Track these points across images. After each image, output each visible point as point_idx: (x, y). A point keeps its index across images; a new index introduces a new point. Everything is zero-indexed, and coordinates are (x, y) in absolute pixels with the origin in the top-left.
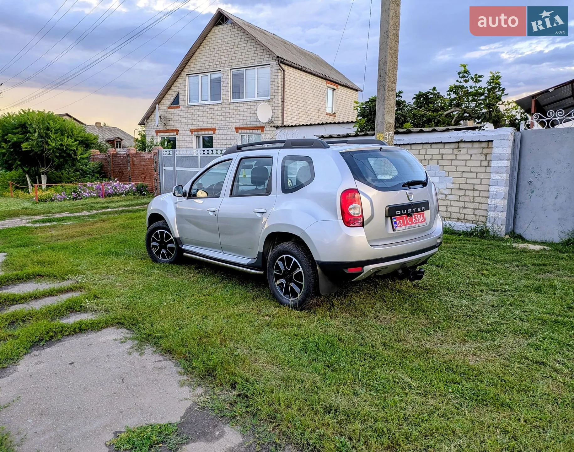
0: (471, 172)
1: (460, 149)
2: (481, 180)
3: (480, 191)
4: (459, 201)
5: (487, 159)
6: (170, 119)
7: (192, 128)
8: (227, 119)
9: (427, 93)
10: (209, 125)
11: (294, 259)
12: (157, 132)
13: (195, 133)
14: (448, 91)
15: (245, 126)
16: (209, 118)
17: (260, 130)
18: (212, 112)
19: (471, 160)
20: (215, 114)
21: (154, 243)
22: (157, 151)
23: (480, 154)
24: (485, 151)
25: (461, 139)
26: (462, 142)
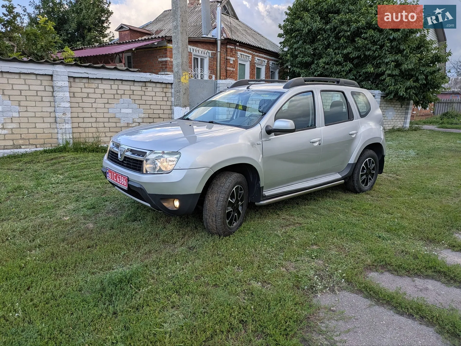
0: (156, 105)
1: (147, 88)
2: (164, 111)
3: (164, 118)
19: (155, 96)
24: (165, 90)
25: (150, 79)
26: (151, 82)
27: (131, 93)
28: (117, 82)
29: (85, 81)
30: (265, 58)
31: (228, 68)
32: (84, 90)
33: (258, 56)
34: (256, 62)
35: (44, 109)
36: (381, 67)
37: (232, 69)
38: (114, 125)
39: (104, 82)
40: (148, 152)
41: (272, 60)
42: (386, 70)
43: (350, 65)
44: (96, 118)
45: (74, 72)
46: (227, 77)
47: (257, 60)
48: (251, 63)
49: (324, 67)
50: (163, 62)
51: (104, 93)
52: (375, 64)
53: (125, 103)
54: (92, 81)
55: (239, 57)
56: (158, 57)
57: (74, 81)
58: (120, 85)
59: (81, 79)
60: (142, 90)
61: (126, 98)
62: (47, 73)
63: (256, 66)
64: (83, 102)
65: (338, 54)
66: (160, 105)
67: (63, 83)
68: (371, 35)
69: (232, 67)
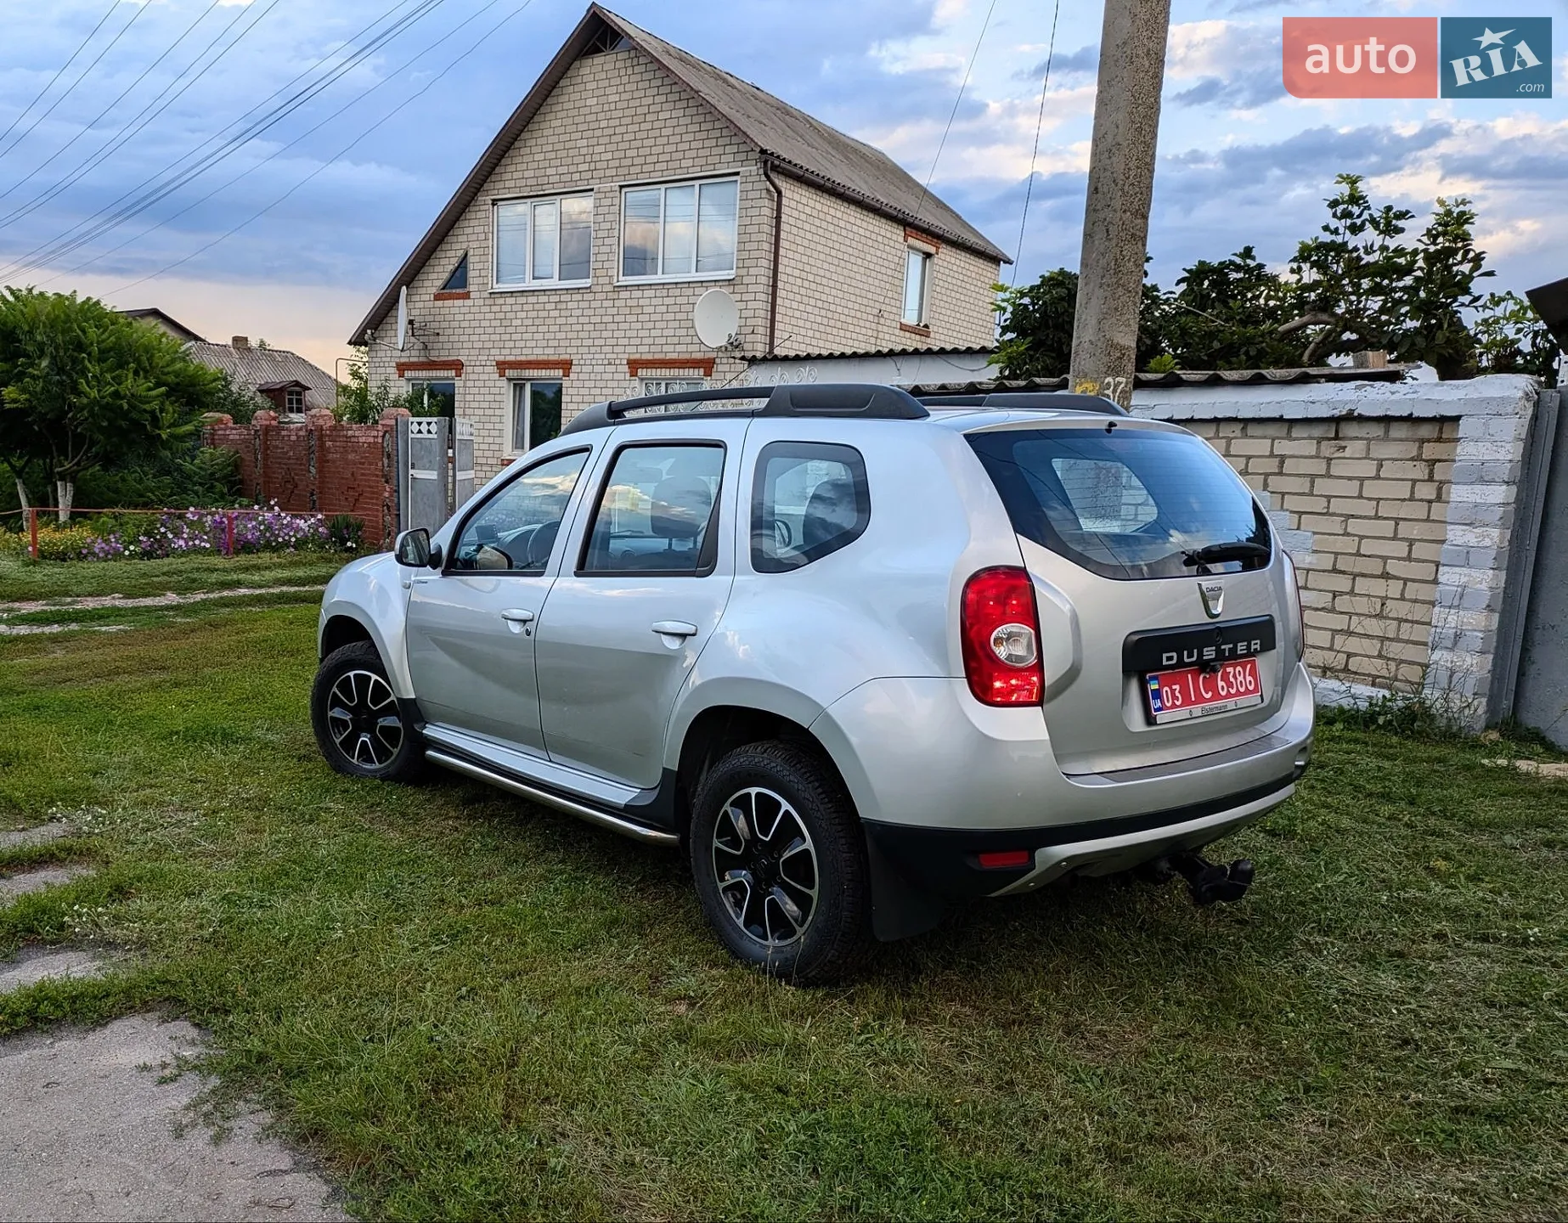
0: (1377, 517)
1: (1343, 443)
2: (1411, 546)
3: (1406, 581)
4: (1333, 610)
5: (1436, 477)
6: (441, 332)
7: (501, 358)
8: (605, 334)
9: (1223, 265)
10: (551, 351)
11: (786, 806)
12: (402, 368)
13: (509, 373)
14: (1294, 260)
15: (657, 356)
16: (552, 328)
17: (702, 370)
18: (563, 313)
19: (1378, 477)
20: (570, 320)
21: (337, 713)
22: (393, 422)
23: (1412, 459)
24: (1430, 451)
25: (1348, 407)
26: (1350, 418)
27: (1272, 466)
28: (1227, 430)
58: (1235, 438)
60: (1317, 457)
66: (1396, 520)
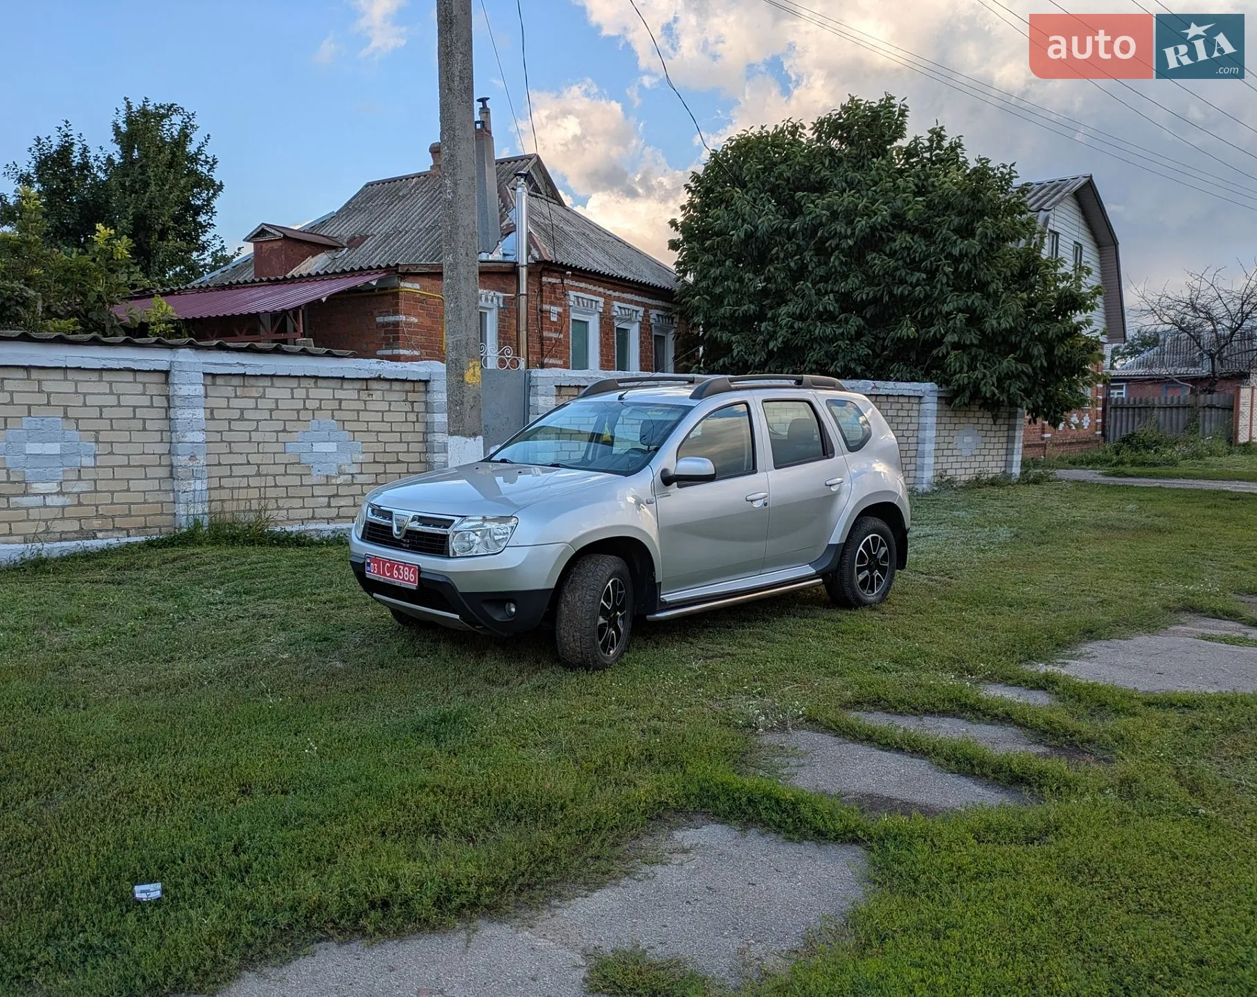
0: (392, 432)
1: (371, 393)
2: (408, 445)
3: (408, 463)
5: (416, 410)
19: (389, 411)
23: (404, 401)
24: (411, 397)
25: (378, 373)
26: (379, 379)
27: (335, 405)
28: (305, 383)
29: (235, 381)
30: (637, 303)
31: (546, 334)
32: (235, 403)
33: (619, 299)
34: (615, 314)
35: (149, 449)
36: (933, 325)
37: (555, 335)
38: (296, 481)
39: (277, 382)
40: (457, 520)
41: (656, 307)
42: (946, 333)
43: (855, 322)
44: (259, 465)
45: (215, 364)
46: (542, 355)
47: (617, 309)
48: (601, 319)
49: (792, 327)
50: (388, 324)
51: (277, 409)
52: (919, 316)
53: (323, 430)
54: (252, 381)
55: (571, 304)
56: (376, 312)
57: (214, 384)
58: (311, 388)
59: (227, 377)
60: (359, 400)
61: (324, 418)
62: (158, 368)
63: (616, 324)
64: (230, 430)
65: (826, 293)
66: (401, 432)
67: (193, 387)
68: (904, 245)
69: (556, 331)
